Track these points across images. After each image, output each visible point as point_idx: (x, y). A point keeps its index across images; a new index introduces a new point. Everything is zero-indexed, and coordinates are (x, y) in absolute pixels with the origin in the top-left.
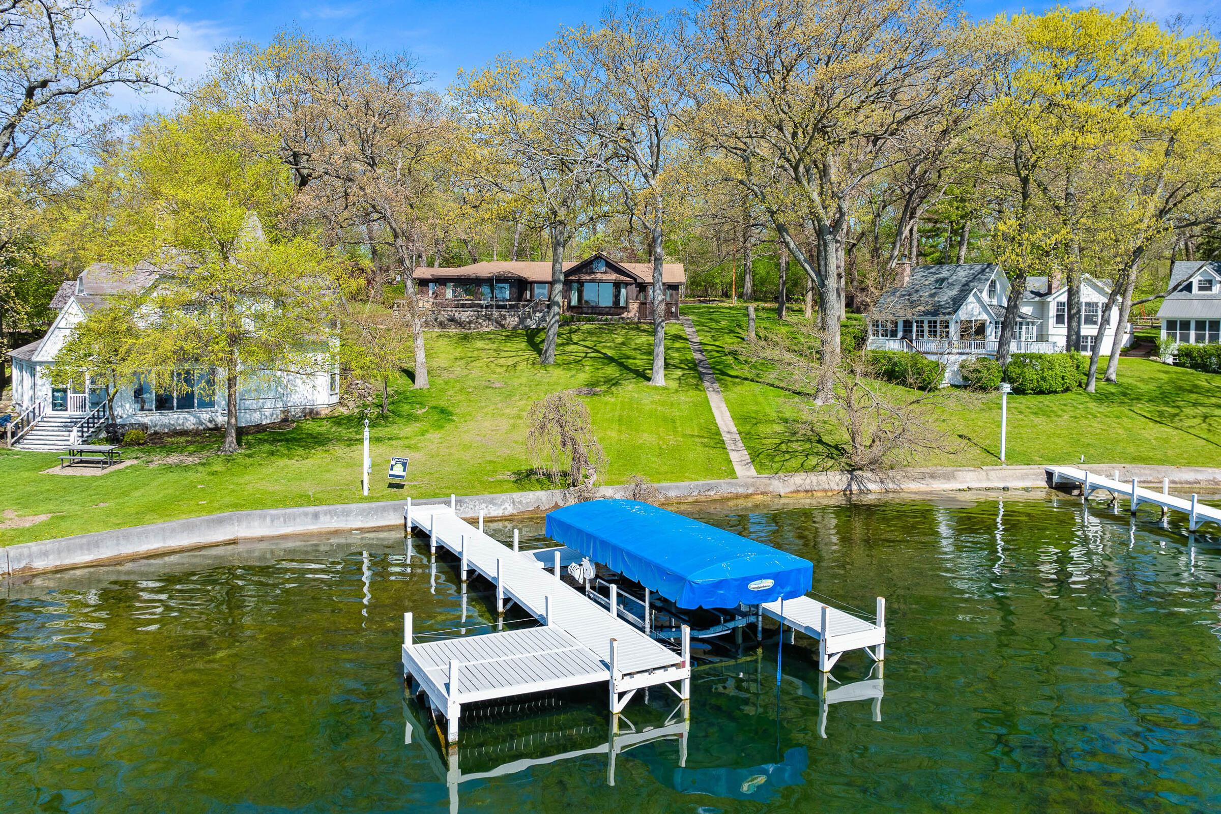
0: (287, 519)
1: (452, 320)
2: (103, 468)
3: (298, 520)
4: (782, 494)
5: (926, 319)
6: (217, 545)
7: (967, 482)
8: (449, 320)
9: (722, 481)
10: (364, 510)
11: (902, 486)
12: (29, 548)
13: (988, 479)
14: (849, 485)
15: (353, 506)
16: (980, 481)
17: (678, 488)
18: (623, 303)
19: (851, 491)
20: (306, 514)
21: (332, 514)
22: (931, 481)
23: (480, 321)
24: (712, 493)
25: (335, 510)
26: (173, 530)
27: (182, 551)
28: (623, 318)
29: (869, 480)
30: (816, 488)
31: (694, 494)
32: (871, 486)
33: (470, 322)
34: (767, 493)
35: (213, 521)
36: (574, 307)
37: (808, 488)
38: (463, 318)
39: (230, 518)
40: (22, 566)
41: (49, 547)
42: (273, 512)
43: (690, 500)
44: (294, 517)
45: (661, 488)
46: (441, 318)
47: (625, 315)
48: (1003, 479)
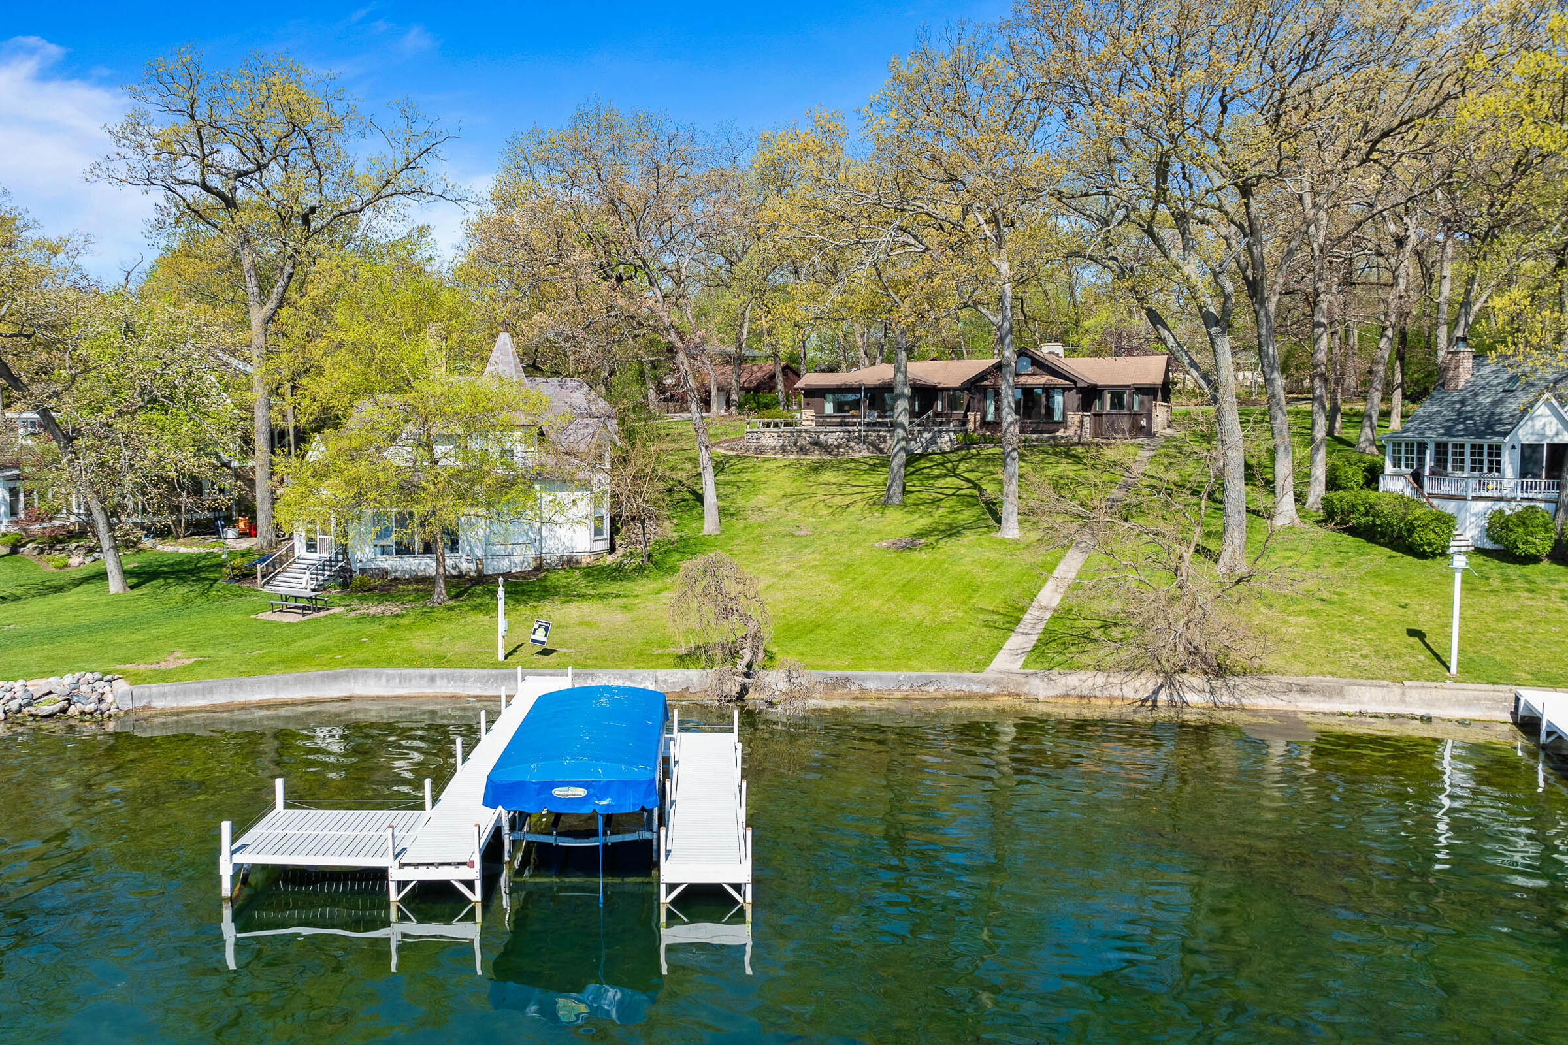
0: (403, 680)
1: (816, 443)
2: (304, 615)
3: (413, 682)
4: (1041, 698)
5: (1468, 441)
6: (331, 701)
7: (1362, 703)
8: (811, 443)
9: (948, 674)
10: (483, 677)
11: (1244, 701)
12: (150, 688)
13: (1403, 701)
14: (1156, 692)
15: (472, 672)
16: (1385, 702)
17: (880, 678)
18: (1058, 416)
19: (1155, 701)
20: (422, 677)
21: (449, 678)
22: (1297, 696)
23: (852, 444)
24: (931, 689)
25: (452, 674)
26: (286, 683)
27: (295, 704)
28: (1054, 438)
29: (1192, 689)
30: (1098, 694)
31: (904, 688)
32: (1192, 698)
33: (838, 447)
34: (1019, 695)
35: (328, 676)
36: (989, 423)
37: (1086, 693)
38: (830, 441)
39: (347, 675)
40: (143, 704)
41: (167, 689)
42: (389, 671)
43: (897, 695)
44: (409, 679)
45: (856, 677)
46: (801, 442)
47: (1060, 433)
48: (1430, 703)
